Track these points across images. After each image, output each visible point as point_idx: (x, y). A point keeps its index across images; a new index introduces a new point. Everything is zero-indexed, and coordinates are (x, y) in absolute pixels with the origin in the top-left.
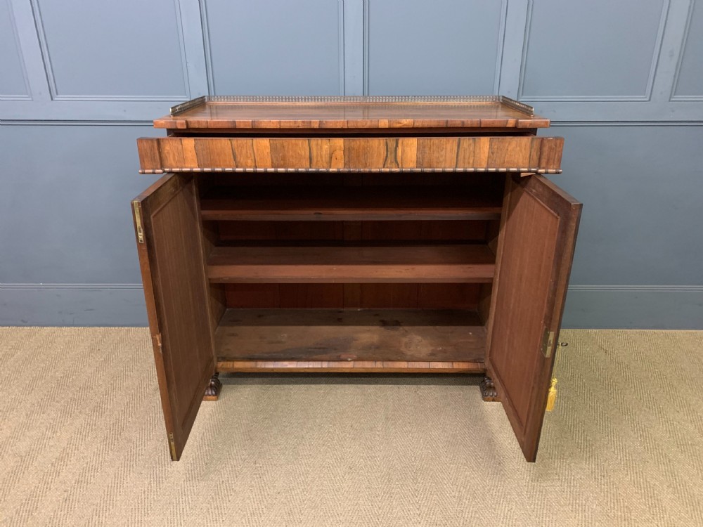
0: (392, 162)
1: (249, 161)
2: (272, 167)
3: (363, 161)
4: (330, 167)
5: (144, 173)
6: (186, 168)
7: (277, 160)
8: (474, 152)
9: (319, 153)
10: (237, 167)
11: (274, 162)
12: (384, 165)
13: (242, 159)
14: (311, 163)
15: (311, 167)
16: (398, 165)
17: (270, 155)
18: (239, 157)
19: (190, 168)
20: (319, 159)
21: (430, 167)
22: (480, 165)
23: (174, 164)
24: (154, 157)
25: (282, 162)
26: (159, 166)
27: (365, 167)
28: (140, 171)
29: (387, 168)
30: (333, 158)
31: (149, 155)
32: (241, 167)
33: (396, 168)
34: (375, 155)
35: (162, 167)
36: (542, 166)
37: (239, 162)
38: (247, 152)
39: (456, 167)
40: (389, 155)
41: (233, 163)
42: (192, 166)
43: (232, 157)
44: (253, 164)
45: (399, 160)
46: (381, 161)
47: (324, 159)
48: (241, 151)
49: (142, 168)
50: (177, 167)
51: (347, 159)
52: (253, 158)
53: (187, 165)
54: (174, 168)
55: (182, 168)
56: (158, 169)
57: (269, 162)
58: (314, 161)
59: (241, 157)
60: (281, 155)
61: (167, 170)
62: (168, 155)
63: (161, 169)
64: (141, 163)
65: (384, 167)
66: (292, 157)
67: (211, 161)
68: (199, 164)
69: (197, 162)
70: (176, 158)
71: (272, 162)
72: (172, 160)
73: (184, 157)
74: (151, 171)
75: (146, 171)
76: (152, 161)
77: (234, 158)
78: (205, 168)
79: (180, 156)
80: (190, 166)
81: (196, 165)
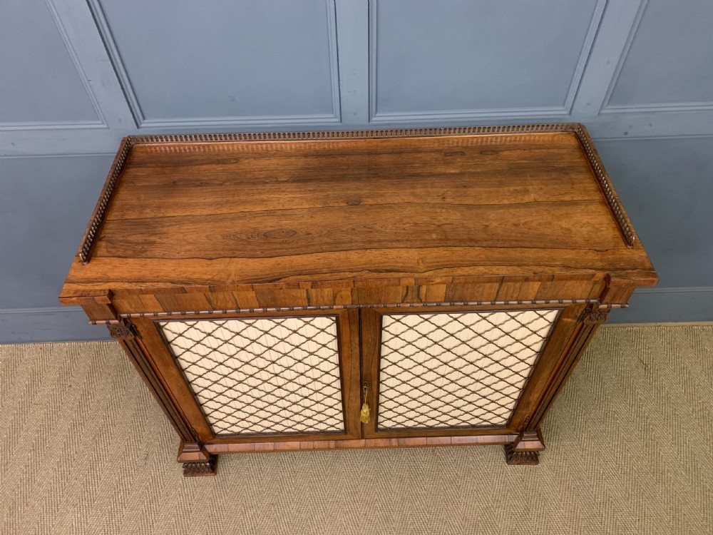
0: (413, 299)
1: (230, 304)
2: (260, 308)
3: (377, 299)
4: (334, 304)
6: (148, 313)
7: (265, 302)
8: (520, 289)
9: (319, 293)
10: (214, 309)
11: (262, 303)
13: (219, 303)
14: (309, 302)
15: (309, 306)
16: (421, 300)
17: (255, 298)
18: (215, 301)
20: (320, 298)
21: (461, 301)
22: (527, 297)
23: (132, 310)
25: (273, 303)
26: (113, 317)
27: (378, 303)
29: (407, 303)
30: (338, 298)
32: (220, 310)
33: (418, 303)
34: (392, 293)
36: (604, 302)
37: (216, 306)
39: (495, 300)
40: (409, 293)
41: (208, 306)
42: (156, 311)
43: (206, 302)
44: (235, 306)
45: (423, 297)
46: (400, 298)
47: (325, 298)
48: (217, 297)
50: (137, 313)
51: (355, 298)
52: (234, 302)
53: (148, 310)
54: (133, 313)
55: (143, 313)
56: (113, 319)
57: (255, 304)
58: (314, 300)
59: (217, 301)
60: (270, 297)
61: (124, 315)
62: (121, 304)
63: (117, 319)
64: (88, 315)
65: (403, 302)
66: (284, 298)
67: (179, 306)
68: (165, 308)
69: (161, 307)
70: (133, 305)
71: (260, 304)
72: (128, 307)
73: (144, 305)
74: (103, 322)
75: (98, 322)
76: (102, 313)
77: (209, 302)
78: (172, 311)
79: (138, 304)
80: (152, 311)
81: (161, 310)
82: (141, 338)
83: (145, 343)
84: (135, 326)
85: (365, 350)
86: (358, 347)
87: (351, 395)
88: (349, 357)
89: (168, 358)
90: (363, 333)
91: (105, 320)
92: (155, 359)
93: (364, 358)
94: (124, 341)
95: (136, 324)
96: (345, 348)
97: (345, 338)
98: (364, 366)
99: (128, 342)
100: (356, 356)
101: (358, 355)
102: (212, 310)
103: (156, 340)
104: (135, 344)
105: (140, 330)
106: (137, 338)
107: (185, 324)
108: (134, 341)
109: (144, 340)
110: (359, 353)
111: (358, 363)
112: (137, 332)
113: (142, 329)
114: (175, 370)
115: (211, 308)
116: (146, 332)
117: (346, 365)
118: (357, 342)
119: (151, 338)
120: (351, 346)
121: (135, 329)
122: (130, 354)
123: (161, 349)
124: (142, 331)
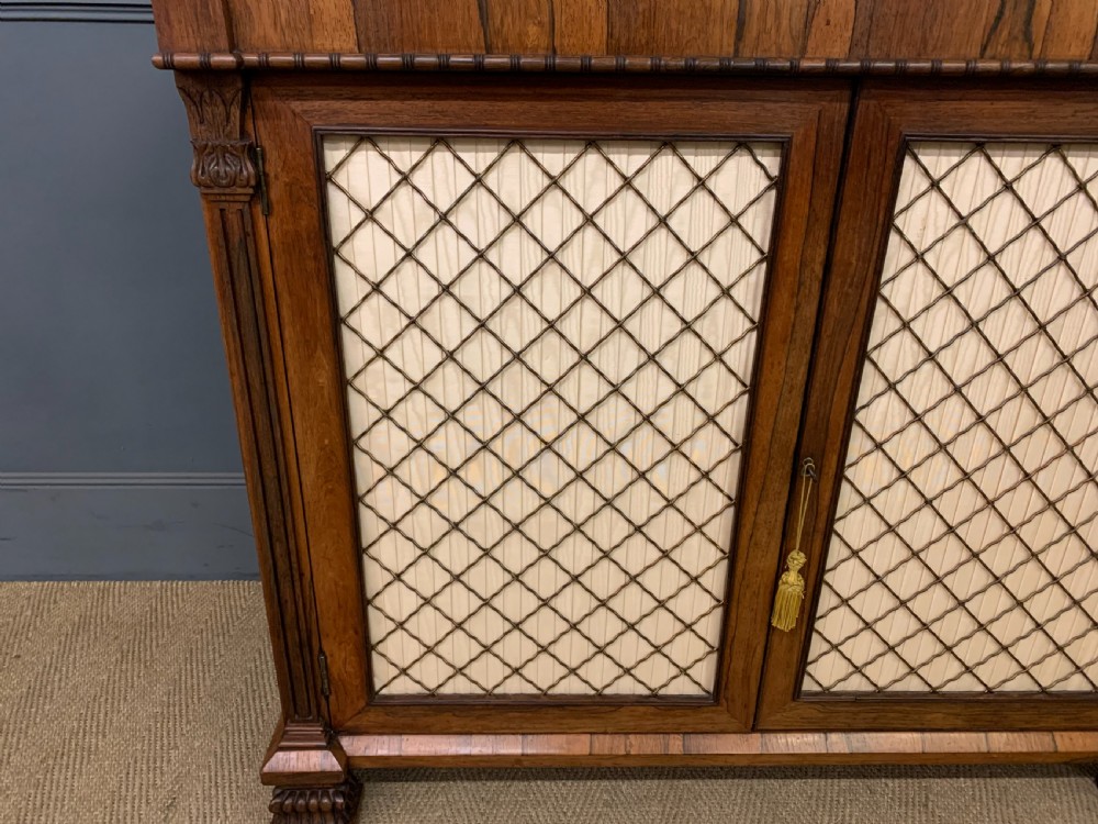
0: (1012, 38)
1: (533, 30)
2: (608, 52)
3: (918, 34)
5: (167, 66)
6: (314, 50)
7: (628, 26)
10: (489, 50)
11: (616, 32)
12: (984, 48)
13: (509, 19)
14: (739, 37)
15: (738, 55)
16: (1031, 49)
17: (605, 5)
18: (498, 12)
19: (331, 52)
20: (769, 23)
23: (274, 38)
25: (642, 36)
26: (223, 42)
28: (159, 58)
29: (993, 58)
30: (819, 21)
32: (505, 50)
33: (1021, 55)
34: (962, 11)
35: (233, 48)
37: (498, 33)
40: (1007, 13)
41: (475, 35)
42: (337, 46)
44: (544, 42)
45: (1038, 29)
46: (978, 34)
47: (785, 22)
49: (161, 49)
50: (287, 50)
51: (863, 24)
52: (546, 19)
53: (317, 43)
54: (275, 53)
55: (303, 52)
56: (219, 52)
57: (598, 37)
58: (753, 28)
59: (505, 12)
60: (640, 8)
61: (251, 58)
63: (231, 52)
65: (982, 56)
66: (680, 13)
67: (402, 26)
68: (362, 38)
69: (354, 29)
70: (283, 15)
71: (610, 35)
72: (268, 21)
73: (312, 12)
74: (194, 58)
75: (179, 58)
76: (197, 20)
77: (481, 17)
78: (380, 52)
79: (298, 9)
80: (328, 46)
81: (352, 44)
82: (268, 212)
83: (274, 237)
84: (263, 150)
85: (833, 308)
86: (816, 287)
87: (762, 517)
88: (784, 342)
89: (320, 312)
90: (842, 228)
91: (197, 50)
92: (285, 313)
93: (825, 343)
94: (222, 213)
95: (267, 143)
96: (783, 299)
97: (789, 256)
98: (817, 385)
99: (233, 219)
100: (805, 334)
101: (811, 331)
102: (484, 52)
103: (304, 223)
104: (249, 230)
105: (272, 175)
106: (258, 209)
107: (390, 161)
108: (247, 217)
109: (273, 221)
110: (813, 321)
111: (803, 369)
112: (262, 178)
113: (279, 170)
114: (324, 378)
115: (483, 45)
116: (286, 185)
117: (772, 376)
118: (819, 270)
119: (293, 214)
120: (800, 284)
121: (260, 162)
122: (227, 278)
123: (311, 265)
124: (276, 177)
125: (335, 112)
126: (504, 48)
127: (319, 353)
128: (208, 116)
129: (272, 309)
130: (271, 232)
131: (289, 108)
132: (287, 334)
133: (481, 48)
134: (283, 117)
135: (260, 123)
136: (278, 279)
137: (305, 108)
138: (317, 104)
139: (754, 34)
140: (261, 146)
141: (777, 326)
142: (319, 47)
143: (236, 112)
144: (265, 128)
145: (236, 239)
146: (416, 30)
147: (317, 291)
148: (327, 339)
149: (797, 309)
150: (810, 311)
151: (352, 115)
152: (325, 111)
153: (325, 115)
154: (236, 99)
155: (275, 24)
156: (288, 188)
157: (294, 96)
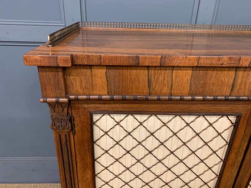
1: (165, 89)
2: (189, 95)
5: (45, 102)
6: (93, 95)
9: (244, 80)
10: (150, 94)
11: (192, 89)
13: (157, 86)
14: (232, 90)
15: (230, 95)
17: (190, 82)
18: (154, 84)
19: (99, 95)
20: (242, 86)
23: (81, 91)
24: (58, 85)
25: (201, 90)
26: (64, 95)
28: (42, 100)
31: (52, 82)
35: (66, 94)
38: (164, 79)
41: (146, 91)
42: (101, 93)
43: (146, 84)
47: (247, 87)
48: (158, 78)
49: (43, 97)
50: (84, 94)
52: (170, 86)
53: (95, 92)
54: (80, 95)
55: (90, 95)
56: (62, 97)
57: (187, 90)
58: (237, 88)
59: (156, 84)
60: (201, 82)
61: (72, 97)
62: (73, 82)
63: (66, 98)
64: (42, 91)
66: (214, 84)
67: (123, 88)
68: (109, 91)
69: (107, 89)
70: (84, 84)
71: (190, 90)
72: (78, 87)
73: (93, 84)
74: (54, 100)
75: (49, 100)
76: (55, 89)
77: (149, 85)
78: (115, 95)
79: (89, 83)
80: (98, 93)
81: (106, 92)
82: (74, 134)
83: (76, 140)
85: (248, 158)
86: (243, 152)
88: (231, 166)
89: (89, 160)
91: (55, 97)
92: (78, 159)
93: (243, 166)
94: (60, 135)
96: (232, 155)
97: (236, 145)
98: (239, 177)
99: (63, 137)
100: (238, 164)
101: (240, 163)
102: (148, 95)
103: (85, 137)
104: (68, 139)
105: (76, 124)
106: (71, 133)
107: (113, 119)
108: (68, 137)
109: (76, 136)
110: (241, 161)
111: (236, 173)
112: (73, 125)
113: (78, 123)
114: (89, 175)
115: (148, 93)
116: (80, 127)
117: (226, 174)
118: (244, 148)
119: (82, 134)
120: (238, 152)
121: (73, 122)
122: (60, 152)
123: (87, 148)
124: (77, 125)
125: (98, 108)
126: (155, 94)
127: (88, 170)
128: (57, 111)
129: (74, 159)
130: (75, 140)
131: (83, 106)
132: (78, 165)
133: (147, 94)
134: (81, 109)
135: (73, 111)
136: (76, 152)
137: (88, 106)
138: (92, 105)
139: (237, 89)
140: (73, 117)
141: (230, 162)
142: (95, 94)
143: (66, 109)
144: (75, 111)
145: (64, 141)
146: (127, 89)
147: (88, 154)
148: (91, 166)
149: (236, 158)
150: (240, 159)
151: (103, 108)
152: (94, 107)
153: (94, 108)
154: (66, 106)
155: (81, 87)
156: (81, 128)
157: (84, 103)
